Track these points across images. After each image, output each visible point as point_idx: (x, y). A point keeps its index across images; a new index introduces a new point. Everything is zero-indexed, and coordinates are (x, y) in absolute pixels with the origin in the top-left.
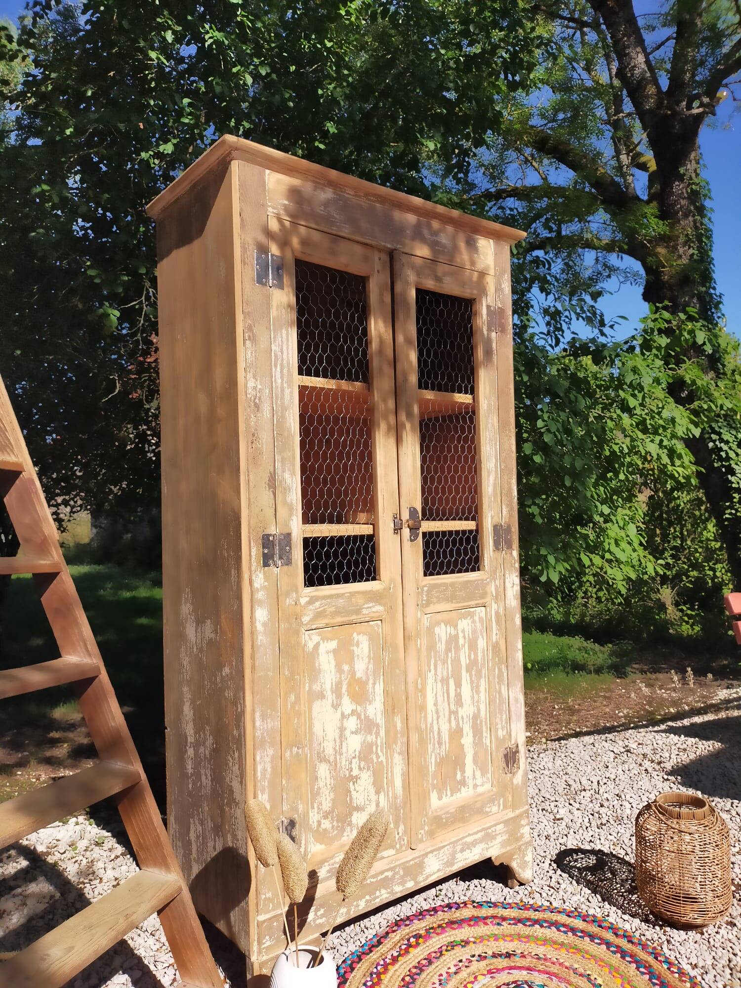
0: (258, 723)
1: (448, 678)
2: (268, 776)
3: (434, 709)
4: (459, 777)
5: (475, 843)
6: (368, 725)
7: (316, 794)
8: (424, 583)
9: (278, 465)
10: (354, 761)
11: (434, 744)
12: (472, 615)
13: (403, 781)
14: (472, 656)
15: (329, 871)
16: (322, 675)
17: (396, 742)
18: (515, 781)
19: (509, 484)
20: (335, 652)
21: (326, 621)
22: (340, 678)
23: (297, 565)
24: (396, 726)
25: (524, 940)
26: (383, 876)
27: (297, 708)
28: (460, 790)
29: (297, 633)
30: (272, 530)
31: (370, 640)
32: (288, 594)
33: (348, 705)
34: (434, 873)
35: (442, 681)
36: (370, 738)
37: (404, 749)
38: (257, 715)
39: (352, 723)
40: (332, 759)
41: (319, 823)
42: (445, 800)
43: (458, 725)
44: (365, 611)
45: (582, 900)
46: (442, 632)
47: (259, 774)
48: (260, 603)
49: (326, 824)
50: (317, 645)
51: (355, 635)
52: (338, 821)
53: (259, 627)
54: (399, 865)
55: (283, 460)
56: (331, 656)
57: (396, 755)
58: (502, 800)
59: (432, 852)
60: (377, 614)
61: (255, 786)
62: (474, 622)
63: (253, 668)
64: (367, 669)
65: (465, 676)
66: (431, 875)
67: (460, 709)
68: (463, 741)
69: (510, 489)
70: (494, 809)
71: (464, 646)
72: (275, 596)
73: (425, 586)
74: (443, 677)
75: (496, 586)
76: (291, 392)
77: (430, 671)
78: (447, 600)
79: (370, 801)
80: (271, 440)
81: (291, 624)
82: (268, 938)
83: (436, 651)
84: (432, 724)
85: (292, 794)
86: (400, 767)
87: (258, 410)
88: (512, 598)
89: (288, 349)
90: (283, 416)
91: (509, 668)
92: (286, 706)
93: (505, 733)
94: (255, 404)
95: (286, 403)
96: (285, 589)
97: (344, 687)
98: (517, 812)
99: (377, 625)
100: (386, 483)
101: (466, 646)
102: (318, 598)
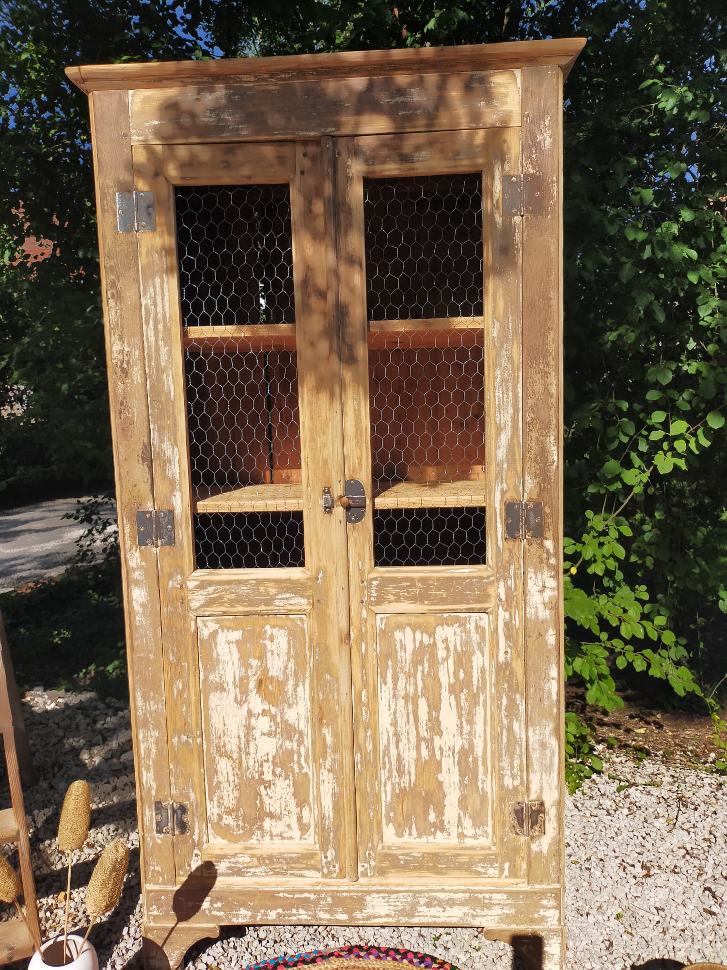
0: (140, 703)
3: (391, 730)
4: (432, 817)
5: (452, 903)
6: (288, 731)
7: (215, 787)
8: (373, 575)
9: (154, 435)
10: (265, 765)
11: (390, 771)
12: (463, 623)
13: (335, 804)
14: (462, 675)
15: (229, 868)
16: (221, 666)
17: (325, 759)
18: (535, 848)
19: (542, 443)
20: (237, 642)
21: (223, 609)
22: (247, 672)
23: (182, 545)
24: (324, 739)
26: (302, 896)
27: (185, 696)
28: (434, 834)
29: (185, 618)
30: (149, 506)
31: (289, 635)
32: (170, 576)
33: (256, 703)
34: (380, 917)
35: (406, 698)
36: (288, 744)
38: (140, 695)
39: (263, 724)
40: (235, 756)
41: (220, 817)
42: (408, 839)
43: (432, 755)
44: (277, 602)
46: (408, 639)
47: (142, 752)
48: (137, 583)
49: (229, 820)
50: (214, 634)
51: (268, 627)
52: (243, 821)
53: (137, 607)
54: (327, 892)
55: (160, 430)
56: (234, 648)
57: (324, 771)
58: (507, 865)
59: (378, 892)
60: (298, 608)
62: (466, 631)
63: (132, 647)
64: (286, 667)
65: (447, 699)
66: (375, 917)
67: (436, 739)
68: (440, 777)
70: (491, 871)
71: (448, 660)
72: (155, 577)
73: (375, 579)
74: (406, 695)
75: (508, 589)
76: (170, 351)
77: (385, 683)
78: (413, 599)
79: (289, 812)
80: (144, 408)
81: (176, 609)
82: (155, 907)
83: (396, 661)
84: (387, 747)
85: (181, 780)
86: (331, 786)
87: (126, 376)
88: (541, 607)
89: (163, 299)
90: (159, 380)
91: (530, 701)
92: (171, 691)
93: (517, 782)
94: (123, 369)
95: (163, 364)
96: (167, 570)
97: (252, 684)
98: (537, 887)
99: (302, 621)
100: (313, 449)
101: (451, 661)
102: (210, 583)
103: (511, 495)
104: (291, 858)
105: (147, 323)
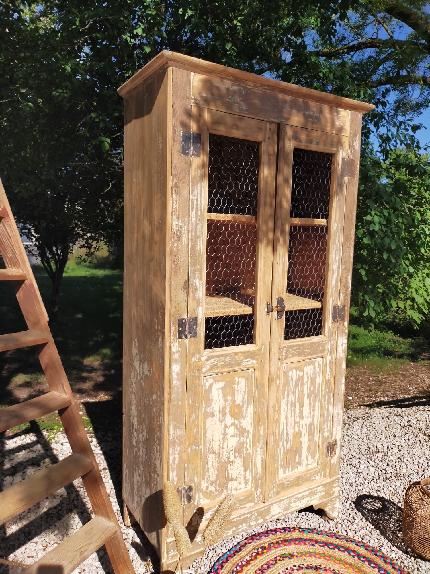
0: (171, 432)
1: (295, 402)
2: (176, 462)
3: (285, 421)
4: (297, 460)
5: (303, 498)
6: (242, 432)
7: (206, 471)
8: (284, 345)
9: (191, 275)
10: (231, 453)
11: (283, 442)
12: (313, 363)
13: (262, 465)
14: (312, 389)
16: (213, 403)
17: (259, 442)
18: (332, 462)
19: (347, 279)
20: (222, 388)
21: (218, 371)
22: (225, 404)
23: (200, 337)
24: (259, 433)
25: (327, 558)
26: (244, 517)
27: (196, 423)
28: (297, 467)
29: (199, 378)
30: (185, 316)
31: (246, 381)
32: (193, 355)
33: (229, 420)
34: (276, 515)
35: (291, 404)
36: (242, 439)
37: (264, 446)
38: (171, 427)
39: (231, 431)
40: (217, 451)
41: (207, 488)
42: (287, 473)
43: (299, 430)
44: (243, 364)
45: (367, 532)
46: (293, 375)
47: (171, 461)
48: (176, 361)
49: (212, 488)
50: (211, 385)
51: (237, 378)
52: (219, 487)
53: (174, 375)
54: (255, 511)
55: (194, 271)
56: (220, 391)
57: (258, 449)
58: (323, 473)
59: (276, 503)
60: (252, 366)
61: (168, 468)
62: (315, 367)
63: (170, 400)
64: (243, 398)
65: (306, 400)
66: (274, 516)
67: (301, 421)
68: (301, 439)
69: (347, 282)
70: (318, 478)
71: (307, 382)
72: (185, 356)
73: (285, 347)
74: (292, 402)
75: (331, 345)
76: (202, 227)
77: (284, 398)
78: (299, 355)
79: (240, 475)
80: (187, 259)
81: (195, 373)
82: (172, 551)
83: (289, 386)
84: (283, 430)
85: (191, 472)
86: (261, 456)
87: (179, 240)
88: (341, 352)
89: (201, 197)
90: (196, 243)
91: (335, 395)
92: (189, 422)
93: (328, 433)
94: (177, 236)
95: (198, 234)
96: (192, 352)
97: (228, 410)
98: (332, 479)
99: (252, 372)
100: (264, 282)
101: (309, 382)
102: (213, 357)
103: (335, 302)
104: (241, 500)
105: (192, 210)
